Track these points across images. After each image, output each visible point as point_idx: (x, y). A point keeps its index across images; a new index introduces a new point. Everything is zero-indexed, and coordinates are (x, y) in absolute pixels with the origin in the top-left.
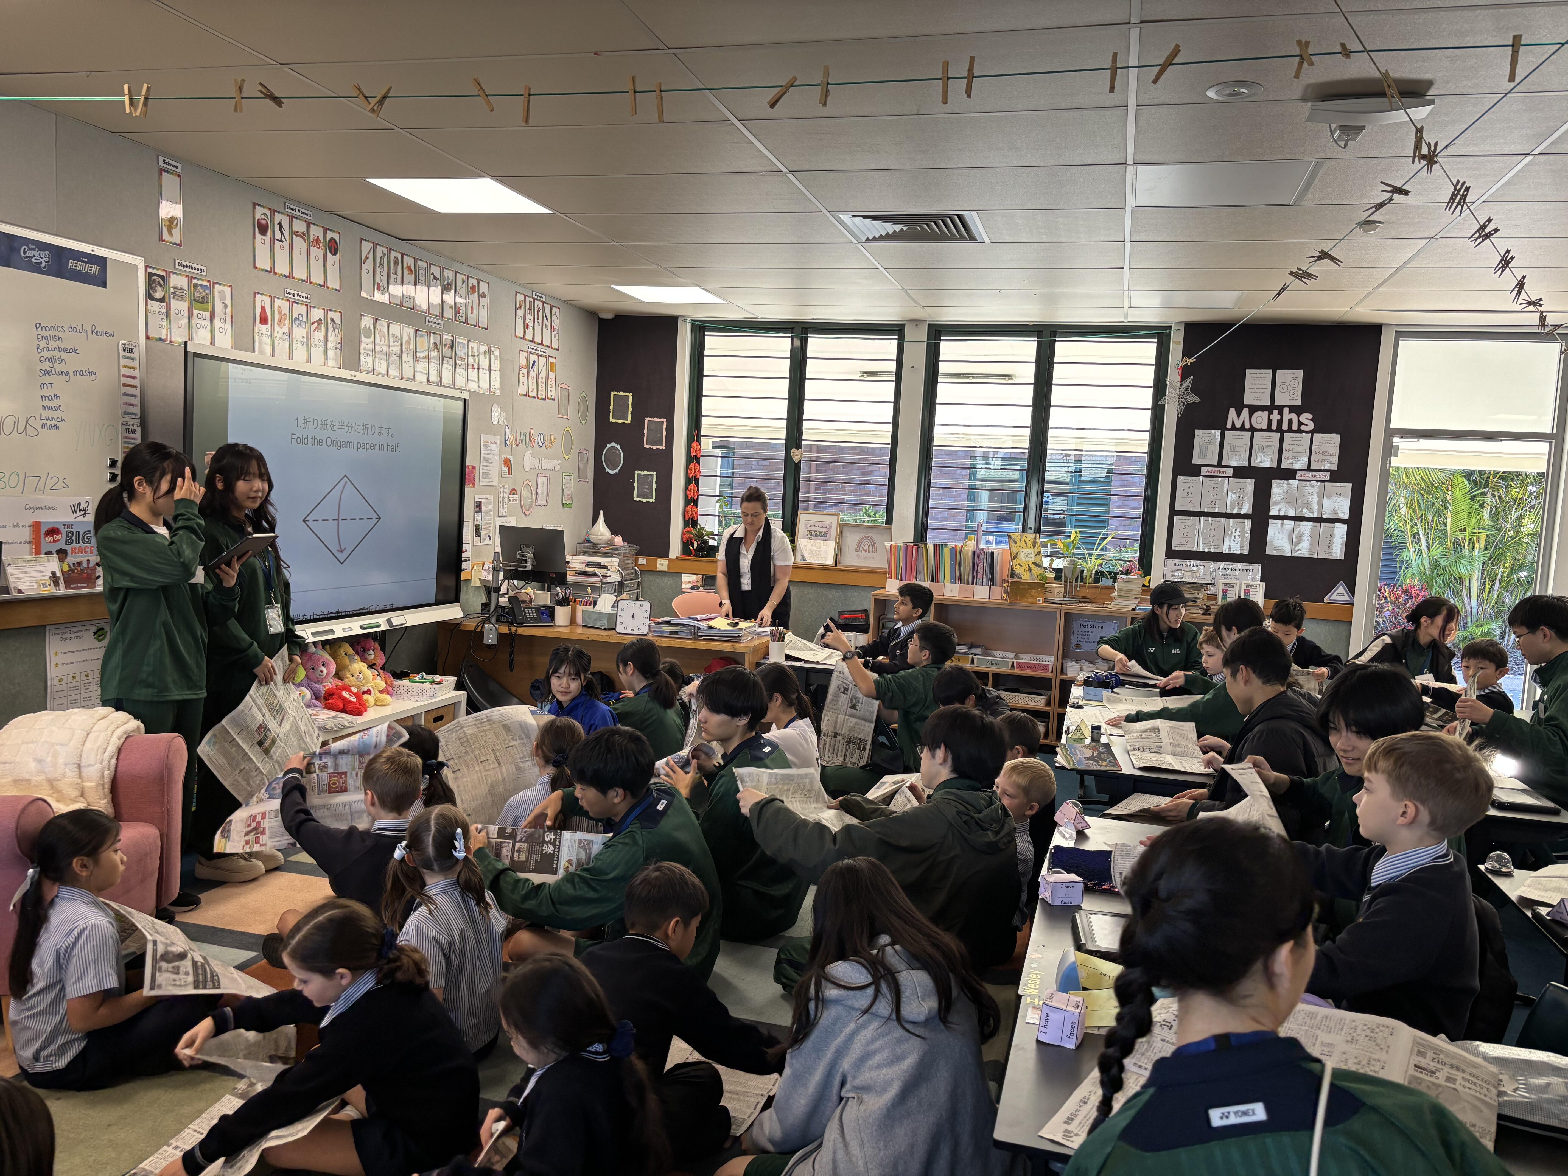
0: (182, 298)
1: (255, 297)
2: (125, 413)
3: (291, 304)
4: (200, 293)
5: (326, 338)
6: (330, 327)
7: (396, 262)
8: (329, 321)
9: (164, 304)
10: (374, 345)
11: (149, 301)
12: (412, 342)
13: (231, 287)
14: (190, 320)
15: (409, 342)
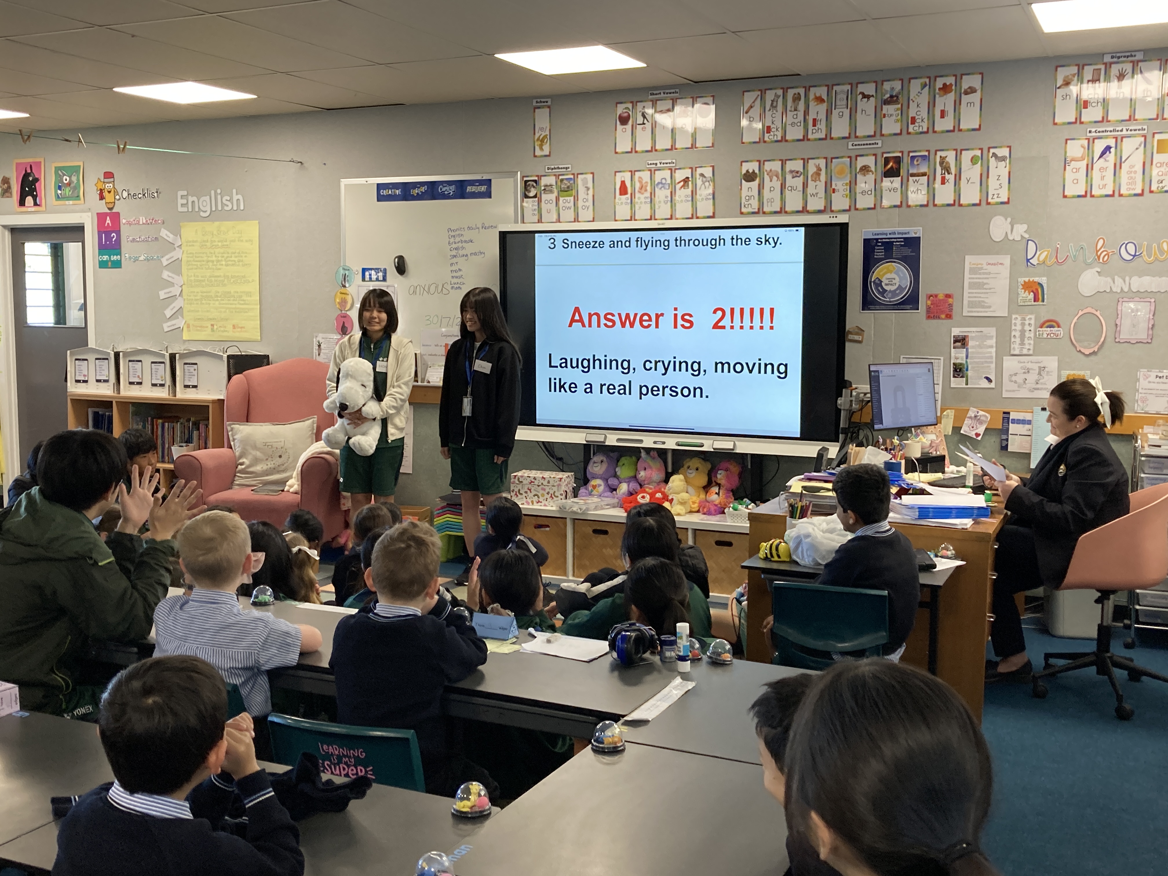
0: (551, 192)
1: (615, 175)
3: (652, 172)
4: (566, 184)
5: (693, 193)
6: (699, 182)
7: (797, 98)
8: (698, 176)
9: (537, 199)
10: (761, 187)
11: (525, 200)
13: (593, 174)
14: (557, 205)
15: (818, 174)
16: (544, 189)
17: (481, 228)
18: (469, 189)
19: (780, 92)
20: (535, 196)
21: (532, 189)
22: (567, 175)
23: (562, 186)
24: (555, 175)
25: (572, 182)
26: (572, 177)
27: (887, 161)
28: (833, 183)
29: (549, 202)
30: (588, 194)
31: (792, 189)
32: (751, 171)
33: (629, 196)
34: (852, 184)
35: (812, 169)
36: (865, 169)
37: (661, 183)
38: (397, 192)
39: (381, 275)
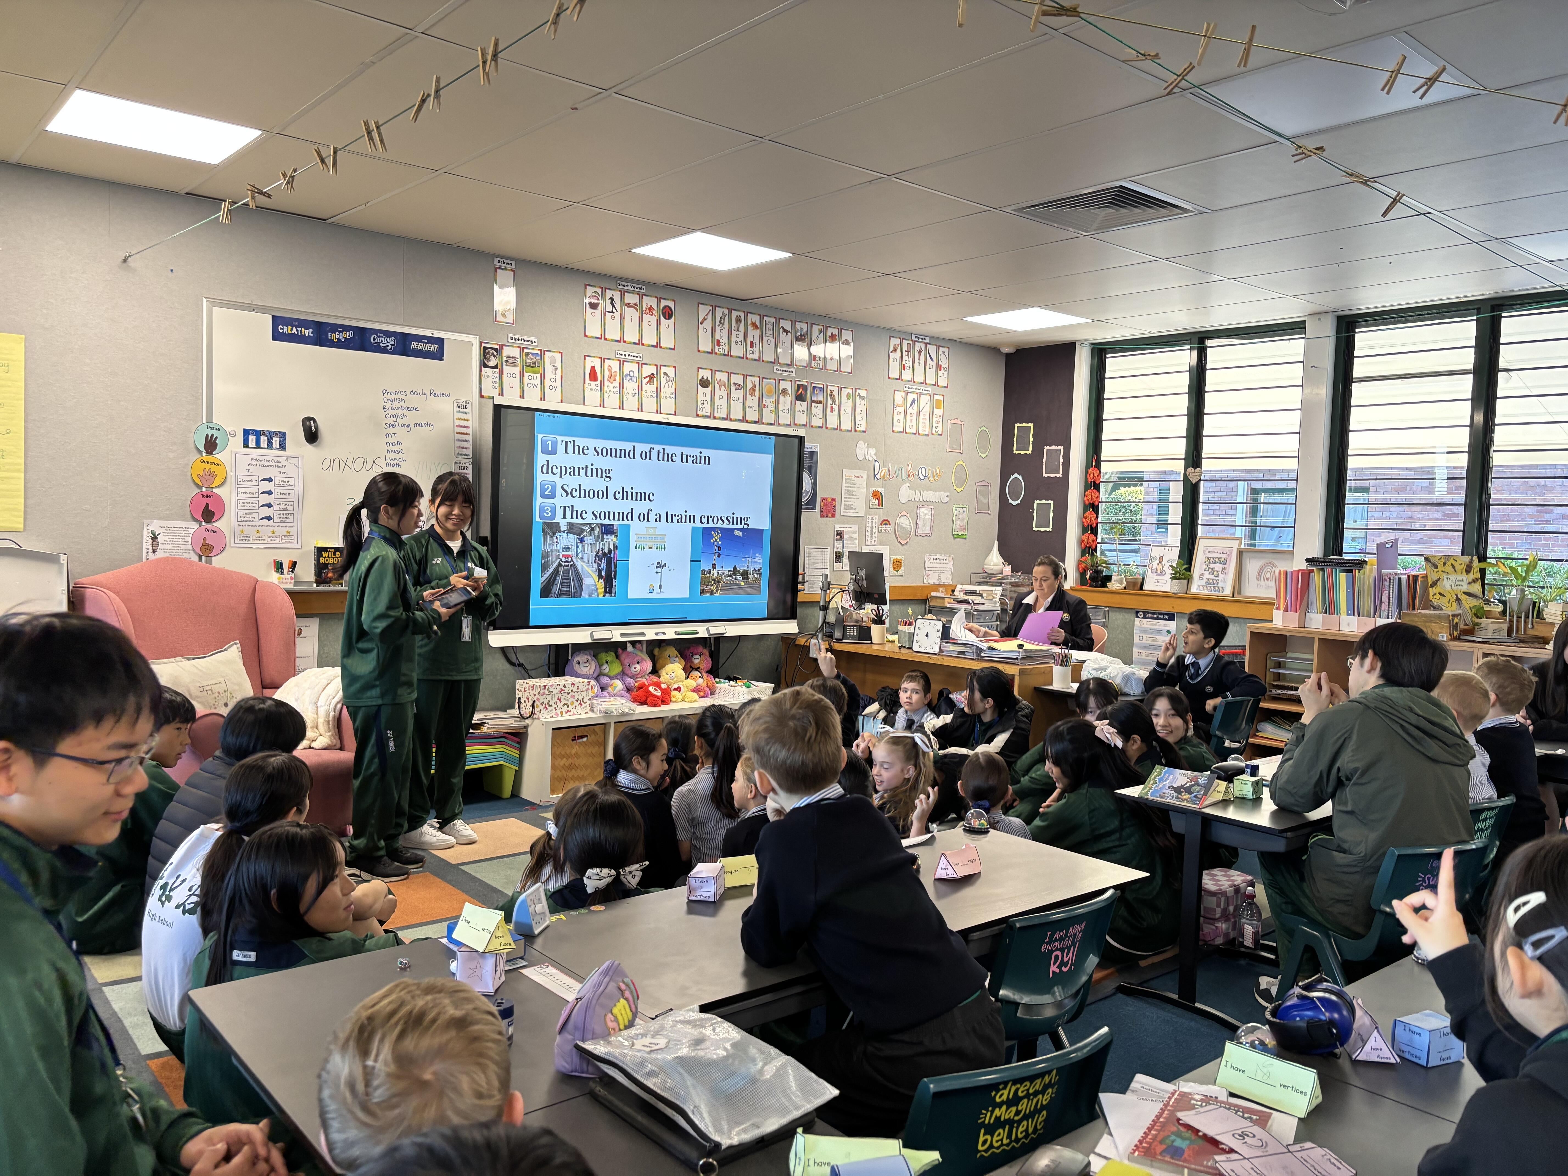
0: (514, 365)
1: (585, 359)
2: (458, 454)
4: (532, 359)
5: (659, 390)
7: (738, 320)
9: (497, 370)
10: (713, 394)
11: (483, 369)
12: (757, 389)
13: (561, 353)
14: (521, 381)
15: (753, 389)
16: (507, 361)
17: (428, 394)
18: (414, 345)
19: (726, 312)
20: (496, 367)
21: (492, 358)
22: (533, 349)
23: (527, 361)
24: (518, 347)
25: (538, 358)
26: (539, 352)
27: (799, 386)
28: (764, 400)
29: (512, 375)
30: (555, 374)
31: (736, 400)
32: (705, 378)
33: (598, 382)
34: (777, 402)
35: (749, 386)
36: (784, 391)
37: (629, 375)
38: (307, 332)
39: (276, 441)
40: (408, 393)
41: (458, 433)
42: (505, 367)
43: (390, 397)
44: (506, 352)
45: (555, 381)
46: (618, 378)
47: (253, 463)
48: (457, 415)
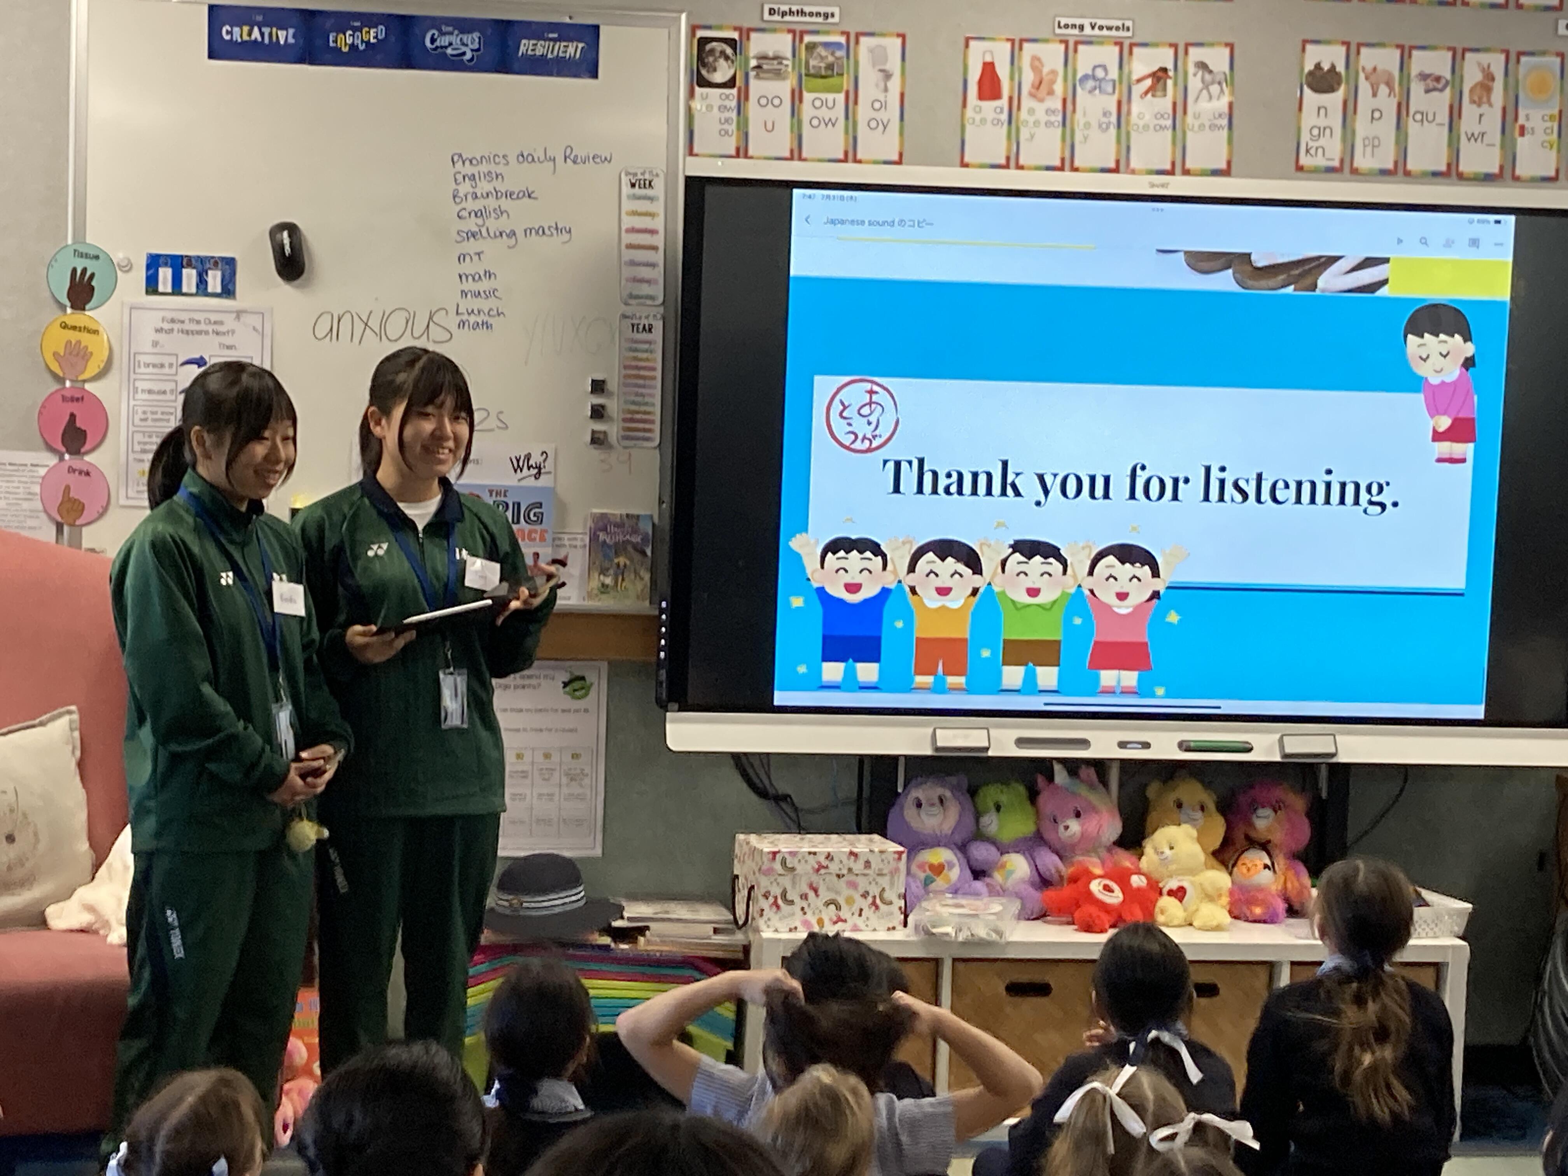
0: (778, 74)
1: (967, 46)
2: (631, 296)
3: (1070, 48)
4: (822, 58)
5: (1179, 109)
6: (1195, 83)
8: (1191, 69)
9: (734, 91)
10: (1349, 109)
11: (698, 90)
12: (1498, 86)
13: (903, 36)
14: (795, 112)
15: (1485, 87)
16: (758, 67)
17: (560, 159)
18: (526, 46)
20: (731, 83)
21: (722, 62)
22: (827, 33)
23: (812, 63)
24: (789, 31)
25: (840, 53)
26: (842, 40)
28: (1522, 113)
29: (770, 101)
30: (886, 90)
31: (1424, 118)
32: (1326, 67)
33: (1004, 102)
35: (1472, 75)
37: (1094, 77)
38: (282, 34)
39: (214, 280)
40: (512, 159)
41: (630, 246)
42: (753, 83)
43: (468, 169)
44: (758, 44)
45: (884, 106)
46: (1059, 88)
47: (166, 326)
48: (627, 206)
